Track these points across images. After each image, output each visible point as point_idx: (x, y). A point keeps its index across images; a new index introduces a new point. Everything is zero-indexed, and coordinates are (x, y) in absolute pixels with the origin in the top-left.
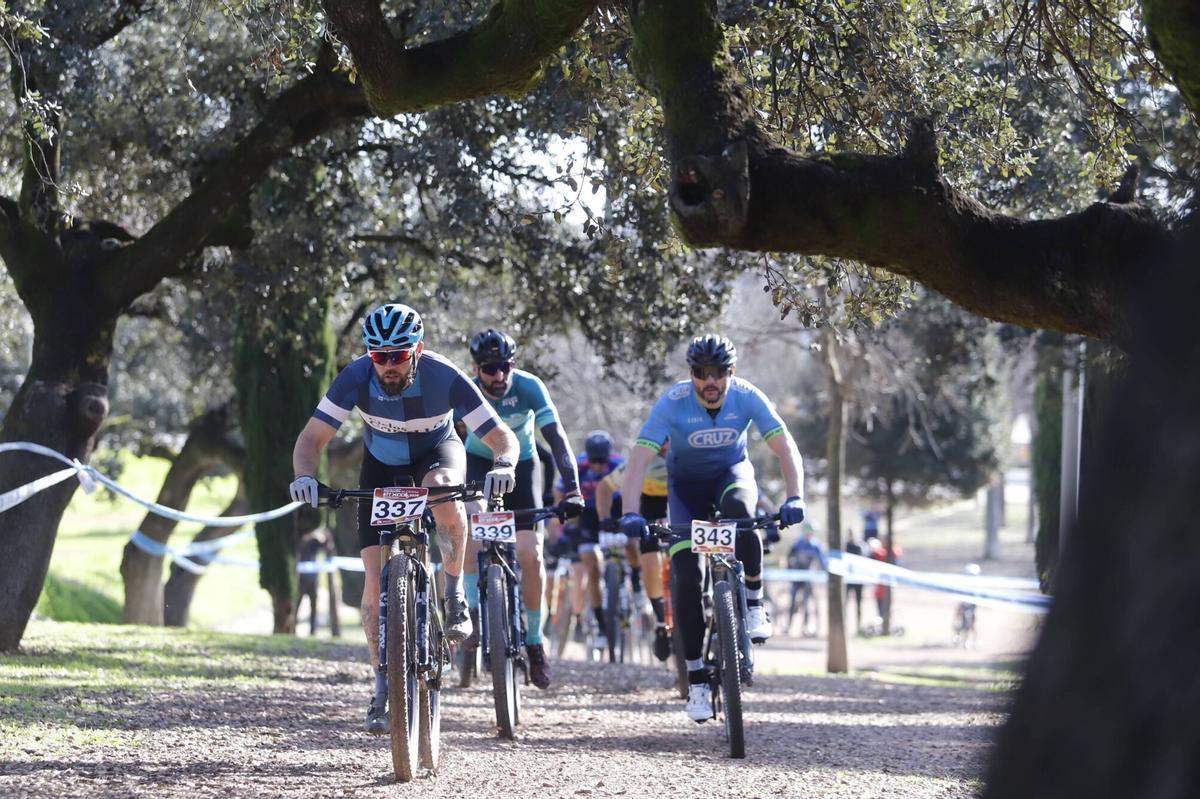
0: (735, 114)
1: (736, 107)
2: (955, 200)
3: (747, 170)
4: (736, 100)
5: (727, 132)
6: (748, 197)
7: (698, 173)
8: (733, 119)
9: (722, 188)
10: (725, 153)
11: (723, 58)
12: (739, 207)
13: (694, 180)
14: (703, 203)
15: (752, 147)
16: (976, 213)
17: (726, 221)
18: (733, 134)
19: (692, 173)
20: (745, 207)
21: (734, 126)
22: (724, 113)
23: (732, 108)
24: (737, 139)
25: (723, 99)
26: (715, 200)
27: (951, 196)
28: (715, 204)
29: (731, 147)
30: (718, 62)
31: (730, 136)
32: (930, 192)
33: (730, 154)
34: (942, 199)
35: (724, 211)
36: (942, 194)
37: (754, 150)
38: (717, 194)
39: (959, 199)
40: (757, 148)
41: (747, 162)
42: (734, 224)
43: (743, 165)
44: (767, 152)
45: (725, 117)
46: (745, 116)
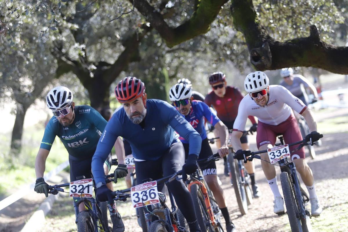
0: (263, 34)
1: (263, 32)
2: (326, 46)
3: (269, 49)
4: (263, 30)
5: (262, 40)
6: (271, 57)
7: (257, 53)
8: (263, 36)
9: (263, 56)
10: (263, 46)
11: (257, 19)
12: (269, 60)
13: (256, 55)
14: (260, 61)
15: (269, 43)
16: (332, 48)
17: (267, 65)
18: (264, 40)
19: (255, 53)
20: (271, 59)
21: (264, 38)
22: (260, 35)
23: (262, 33)
24: (265, 41)
25: (259, 31)
26: (263, 59)
27: (324, 45)
28: (263, 61)
29: (264, 44)
30: (256, 21)
31: (263, 41)
32: (319, 45)
33: (264, 46)
34: (322, 46)
35: (265, 62)
36: (322, 44)
37: (270, 43)
38: (263, 58)
39: (326, 45)
40: (271, 42)
41: (269, 47)
42: (269, 64)
43: (268, 49)
44: (274, 43)
45: (261, 36)
46: (266, 34)
